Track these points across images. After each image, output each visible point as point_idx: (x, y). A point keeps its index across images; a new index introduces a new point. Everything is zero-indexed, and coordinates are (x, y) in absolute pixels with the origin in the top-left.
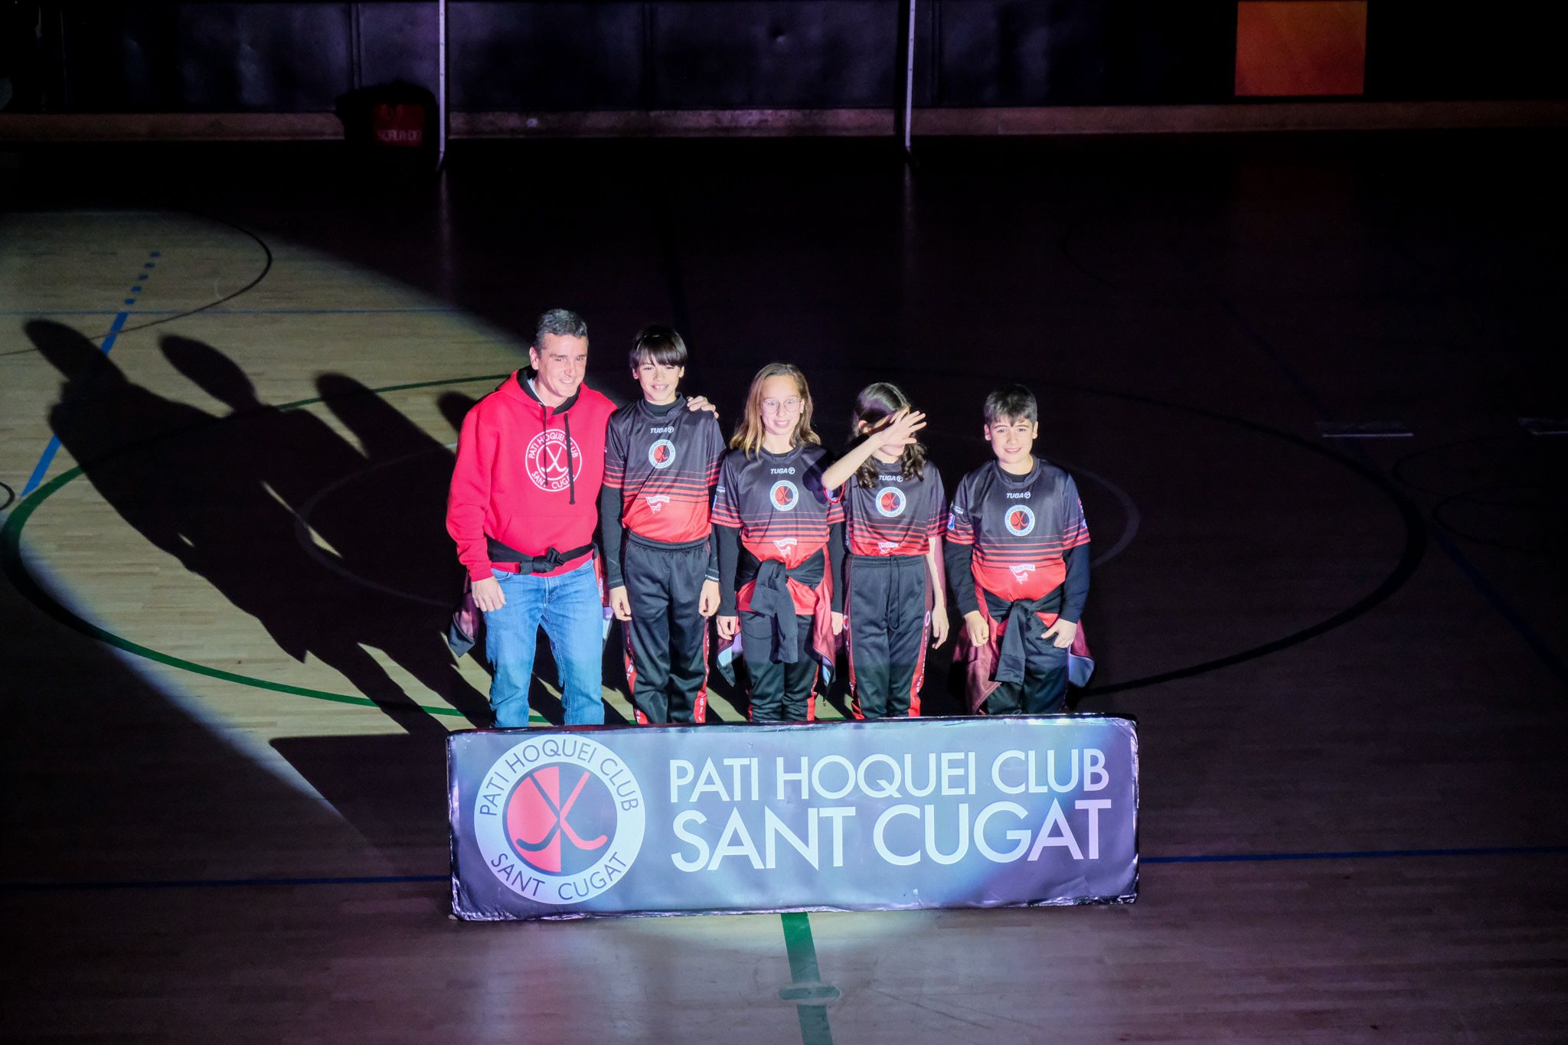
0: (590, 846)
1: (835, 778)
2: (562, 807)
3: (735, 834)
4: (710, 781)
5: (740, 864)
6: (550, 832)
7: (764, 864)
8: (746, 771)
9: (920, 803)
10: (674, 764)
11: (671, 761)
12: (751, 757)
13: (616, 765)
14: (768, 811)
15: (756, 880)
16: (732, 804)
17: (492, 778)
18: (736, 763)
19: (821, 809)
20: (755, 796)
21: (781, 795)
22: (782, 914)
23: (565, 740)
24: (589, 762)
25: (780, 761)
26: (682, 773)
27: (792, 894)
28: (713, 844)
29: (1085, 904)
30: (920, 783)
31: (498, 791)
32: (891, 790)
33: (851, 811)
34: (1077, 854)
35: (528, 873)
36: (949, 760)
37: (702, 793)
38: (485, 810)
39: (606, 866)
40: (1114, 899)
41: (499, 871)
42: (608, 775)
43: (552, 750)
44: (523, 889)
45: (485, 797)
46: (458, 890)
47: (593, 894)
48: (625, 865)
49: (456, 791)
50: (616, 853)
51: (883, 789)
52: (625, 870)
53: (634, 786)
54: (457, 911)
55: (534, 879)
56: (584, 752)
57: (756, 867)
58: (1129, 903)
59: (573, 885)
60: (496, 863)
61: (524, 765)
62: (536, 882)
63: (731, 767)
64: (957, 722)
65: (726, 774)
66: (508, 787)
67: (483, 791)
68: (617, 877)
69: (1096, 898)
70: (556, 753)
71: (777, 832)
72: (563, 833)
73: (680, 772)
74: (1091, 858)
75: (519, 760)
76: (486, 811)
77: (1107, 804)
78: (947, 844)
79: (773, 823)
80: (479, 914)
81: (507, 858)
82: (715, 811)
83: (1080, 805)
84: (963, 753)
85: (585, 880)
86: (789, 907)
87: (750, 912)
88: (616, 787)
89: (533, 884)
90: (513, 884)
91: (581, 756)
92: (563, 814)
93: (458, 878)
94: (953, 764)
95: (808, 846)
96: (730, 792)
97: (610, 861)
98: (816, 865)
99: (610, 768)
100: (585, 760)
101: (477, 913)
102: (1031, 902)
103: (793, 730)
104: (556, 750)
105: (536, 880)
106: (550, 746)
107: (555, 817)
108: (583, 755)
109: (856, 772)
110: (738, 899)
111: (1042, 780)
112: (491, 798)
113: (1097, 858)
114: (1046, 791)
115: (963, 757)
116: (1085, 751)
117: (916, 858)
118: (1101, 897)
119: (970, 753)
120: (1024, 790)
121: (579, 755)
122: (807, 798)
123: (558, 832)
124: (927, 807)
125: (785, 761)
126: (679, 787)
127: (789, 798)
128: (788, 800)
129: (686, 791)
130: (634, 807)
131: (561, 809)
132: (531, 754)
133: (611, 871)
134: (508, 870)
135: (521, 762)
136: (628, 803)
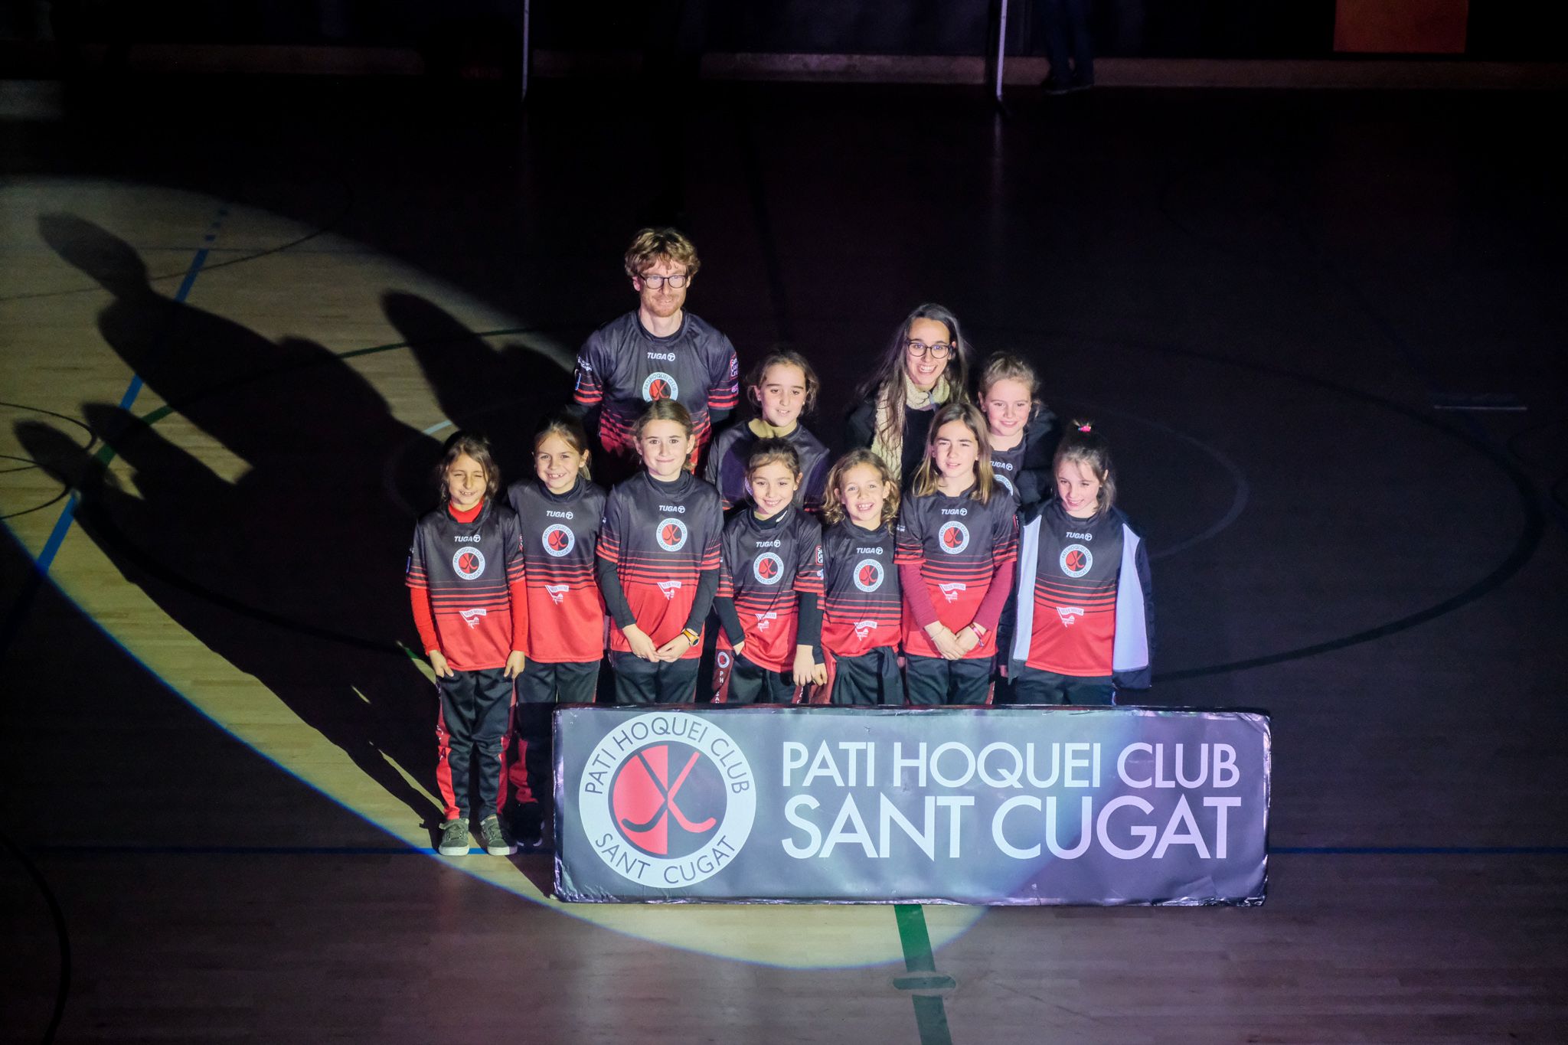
0: (698, 828)
1: (953, 765)
2: (669, 788)
3: (849, 820)
4: (824, 764)
5: (853, 852)
6: (657, 813)
7: (878, 852)
8: (862, 755)
9: (1042, 794)
10: (788, 746)
11: (785, 743)
12: (867, 740)
13: (728, 745)
14: (883, 799)
15: (869, 869)
16: (847, 789)
17: (598, 755)
18: (852, 747)
19: (938, 797)
20: (871, 782)
21: (897, 781)
22: (895, 905)
23: (675, 718)
24: (699, 741)
25: (898, 747)
26: (795, 755)
27: (906, 885)
28: (826, 830)
29: (1210, 905)
30: (1043, 772)
31: (605, 769)
32: (1011, 780)
33: (970, 801)
34: (1204, 853)
35: (634, 854)
36: (1073, 751)
37: (816, 778)
38: (590, 788)
39: (714, 850)
40: (1242, 900)
41: (603, 852)
42: (718, 755)
43: (661, 728)
44: (628, 871)
45: (591, 774)
46: (560, 869)
47: (701, 877)
48: (733, 850)
50: (725, 837)
51: (1003, 779)
52: (733, 855)
53: (746, 767)
54: (559, 891)
55: (639, 861)
56: (695, 731)
57: (869, 856)
58: (1256, 905)
59: (679, 868)
60: (600, 843)
61: (632, 743)
62: (641, 864)
63: (846, 752)
64: (1082, 711)
65: (841, 759)
66: (615, 765)
67: (589, 767)
68: (725, 862)
69: (1222, 900)
70: (665, 732)
71: (892, 820)
72: (670, 814)
73: (793, 754)
74: (1218, 857)
75: (627, 737)
76: (592, 790)
77: (1236, 802)
79: (888, 810)
80: (582, 895)
81: (612, 838)
82: (829, 796)
83: (1208, 802)
84: (1088, 744)
85: (692, 863)
86: (902, 898)
87: (862, 902)
88: (727, 768)
89: (638, 866)
90: (617, 865)
91: (691, 736)
92: (672, 794)
93: (561, 857)
94: (1077, 755)
95: (923, 836)
96: (845, 777)
97: (718, 845)
98: (932, 856)
99: (720, 748)
100: (695, 739)
101: (579, 894)
102: (1154, 902)
103: (912, 714)
104: (665, 728)
105: (641, 862)
106: (660, 724)
107: (662, 798)
108: (693, 734)
109: (976, 761)
110: (850, 888)
111: (1169, 774)
112: (597, 776)
113: (1225, 857)
114: (1174, 786)
115: (1088, 749)
116: (1216, 745)
117: (1035, 852)
118: (1229, 899)
119: (1095, 744)
120: (1150, 784)
121: (690, 734)
123: (666, 811)
124: (1048, 798)
125: (903, 747)
126: (792, 770)
127: (905, 785)
128: (904, 787)
129: (799, 774)
130: (746, 789)
131: (669, 790)
132: (640, 731)
133: (719, 855)
134: (613, 851)
135: (629, 740)
136: (738, 786)
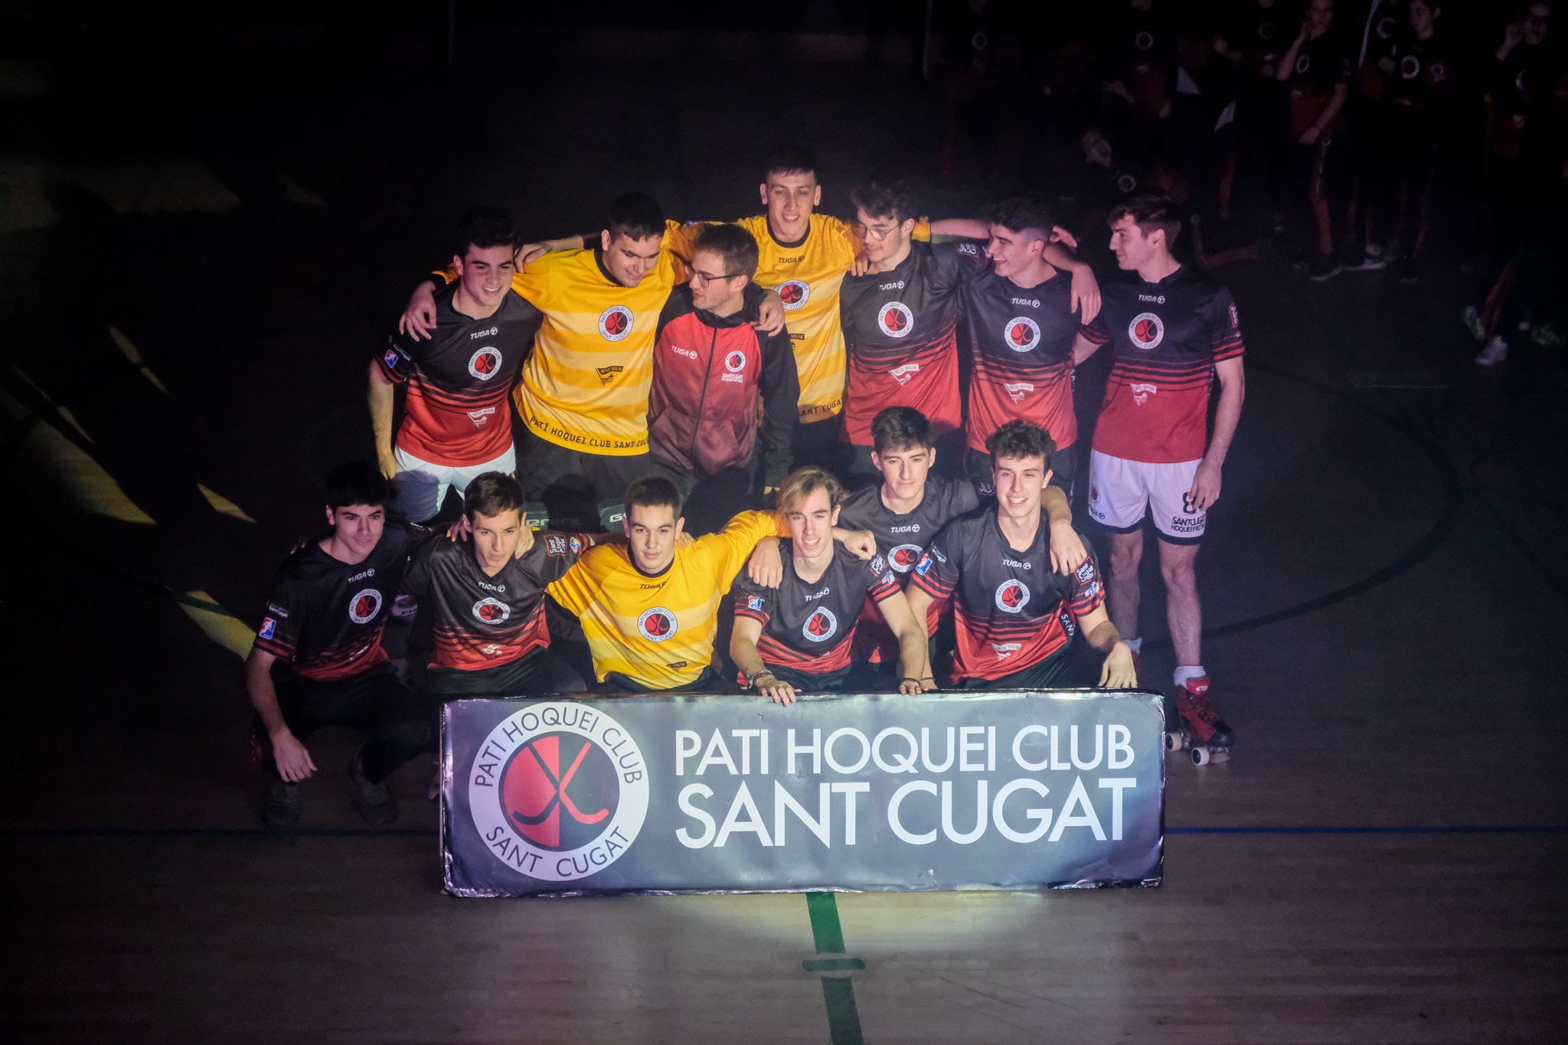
0: (590, 820)
1: (848, 751)
2: (561, 779)
3: (743, 809)
4: (717, 753)
5: (748, 841)
6: (548, 805)
7: (774, 843)
8: (755, 742)
9: (937, 779)
10: (680, 735)
11: (677, 732)
12: (761, 728)
13: (620, 735)
14: (777, 783)
15: (765, 857)
16: (740, 777)
17: (488, 747)
18: (745, 735)
19: (833, 784)
20: (765, 770)
21: (791, 768)
22: (806, 893)
23: (565, 708)
24: (591, 731)
25: (791, 733)
26: (688, 744)
27: (804, 873)
28: (720, 819)
29: (1107, 887)
30: (938, 757)
31: (495, 761)
33: (865, 787)
34: (1100, 835)
35: (525, 847)
36: (968, 735)
37: (710, 767)
38: (480, 780)
39: (607, 842)
40: (1137, 882)
41: (494, 846)
42: (610, 745)
43: (552, 719)
44: (519, 864)
45: (481, 767)
46: (451, 865)
47: (594, 869)
48: (627, 841)
49: (450, 761)
50: (618, 827)
51: (898, 764)
52: (626, 846)
53: (638, 757)
54: (449, 886)
55: (531, 854)
56: (586, 721)
57: (765, 844)
58: (1153, 886)
59: (572, 861)
60: (491, 837)
61: (522, 734)
62: (533, 858)
63: (740, 739)
65: (735, 747)
66: (505, 757)
67: (479, 760)
68: (618, 853)
69: (1119, 881)
70: (556, 722)
71: (786, 807)
73: (686, 743)
74: (1114, 839)
75: (517, 729)
76: (482, 782)
77: (1131, 783)
78: (964, 822)
79: (782, 798)
80: (473, 890)
81: (503, 832)
82: (722, 784)
83: (1104, 783)
84: (983, 728)
85: (584, 855)
86: (812, 886)
87: (756, 891)
88: (619, 758)
89: (530, 859)
90: (509, 859)
91: (582, 726)
92: (564, 785)
93: (451, 852)
94: (971, 738)
95: (819, 823)
96: (739, 766)
97: (611, 836)
98: (827, 843)
99: (612, 737)
100: (586, 729)
101: (469, 888)
102: (1052, 885)
104: (556, 718)
105: (533, 855)
106: (550, 714)
107: (554, 789)
108: (584, 724)
109: (871, 746)
110: (745, 877)
111: (1064, 756)
112: (487, 768)
113: (1121, 839)
114: (1069, 768)
115: (983, 732)
116: (1110, 726)
117: (931, 837)
118: (1124, 880)
119: (990, 728)
120: (1046, 767)
121: (581, 724)
122: (819, 772)
123: (558, 804)
124: (944, 783)
125: (797, 733)
126: (685, 759)
127: (800, 772)
128: (798, 774)
129: (692, 763)
130: (637, 779)
131: (561, 781)
132: (530, 722)
133: (611, 846)
134: (504, 844)
135: (519, 731)
136: (631, 776)
